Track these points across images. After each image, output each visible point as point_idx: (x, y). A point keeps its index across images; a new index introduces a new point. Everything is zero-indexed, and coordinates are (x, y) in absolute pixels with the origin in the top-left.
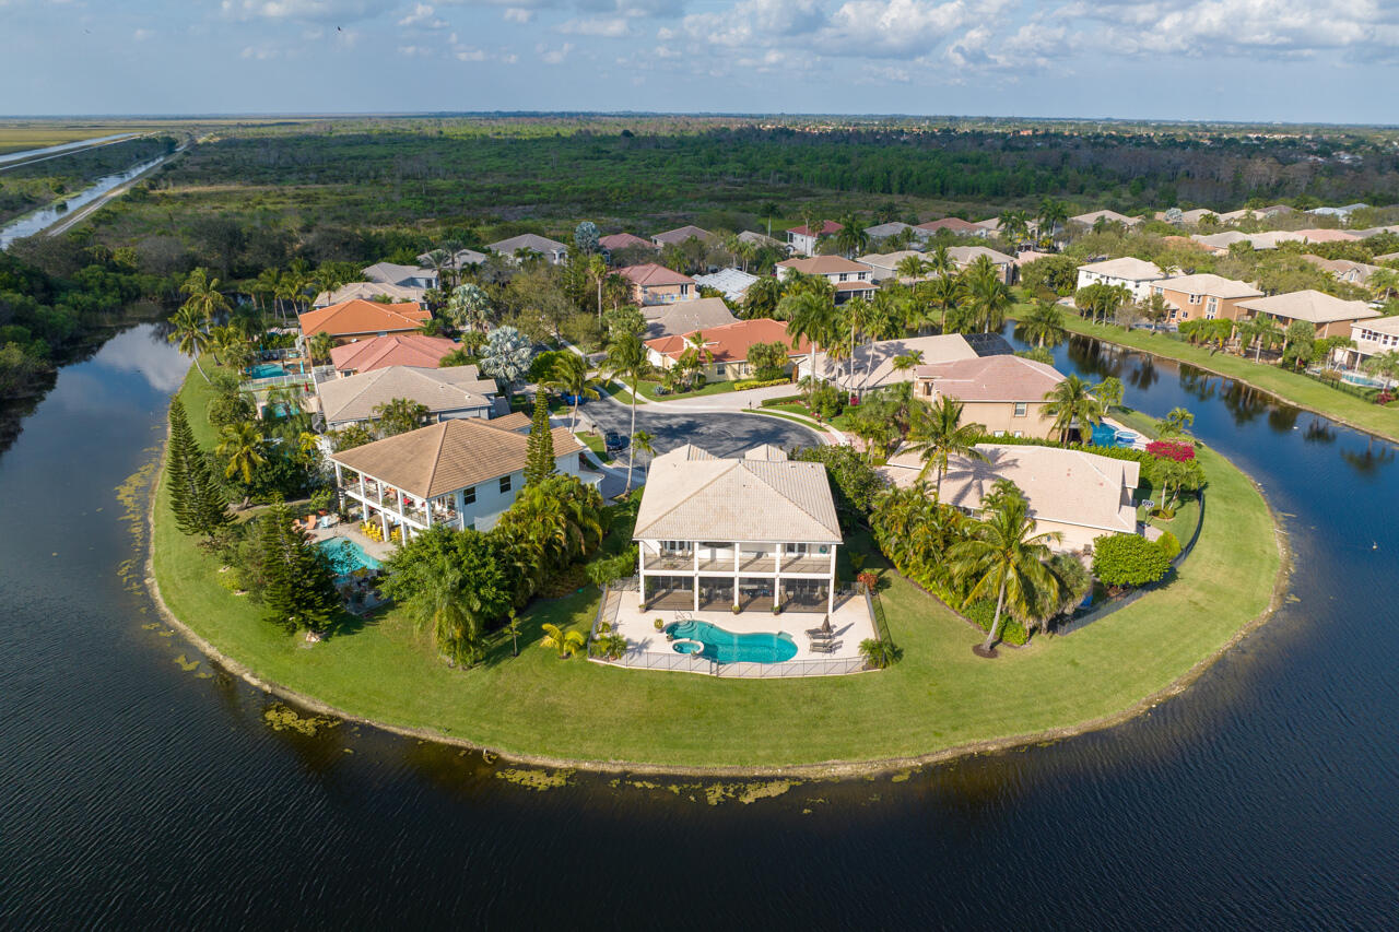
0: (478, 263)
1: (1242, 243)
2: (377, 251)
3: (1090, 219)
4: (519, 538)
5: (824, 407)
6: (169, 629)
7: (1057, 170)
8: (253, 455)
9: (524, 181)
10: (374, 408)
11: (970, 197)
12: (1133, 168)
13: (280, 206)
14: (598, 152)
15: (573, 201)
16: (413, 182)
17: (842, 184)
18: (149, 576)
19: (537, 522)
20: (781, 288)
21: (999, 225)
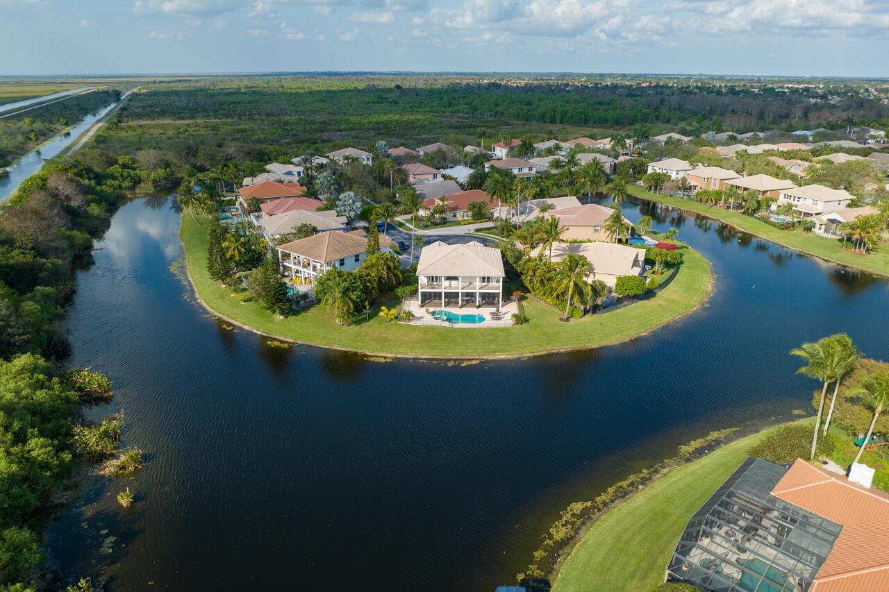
0: (324, 163)
1: (742, 150)
2: (266, 158)
3: (663, 138)
4: (368, 275)
5: (505, 231)
6: (216, 317)
7: (657, 109)
8: (239, 247)
9: (338, 117)
10: (292, 228)
11: (602, 125)
12: (701, 108)
13: (198, 132)
14: (382, 99)
15: (369, 129)
16: (273, 118)
17: (527, 118)
18: (198, 299)
19: (375, 269)
20: (487, 175)
21: (611, 141)
